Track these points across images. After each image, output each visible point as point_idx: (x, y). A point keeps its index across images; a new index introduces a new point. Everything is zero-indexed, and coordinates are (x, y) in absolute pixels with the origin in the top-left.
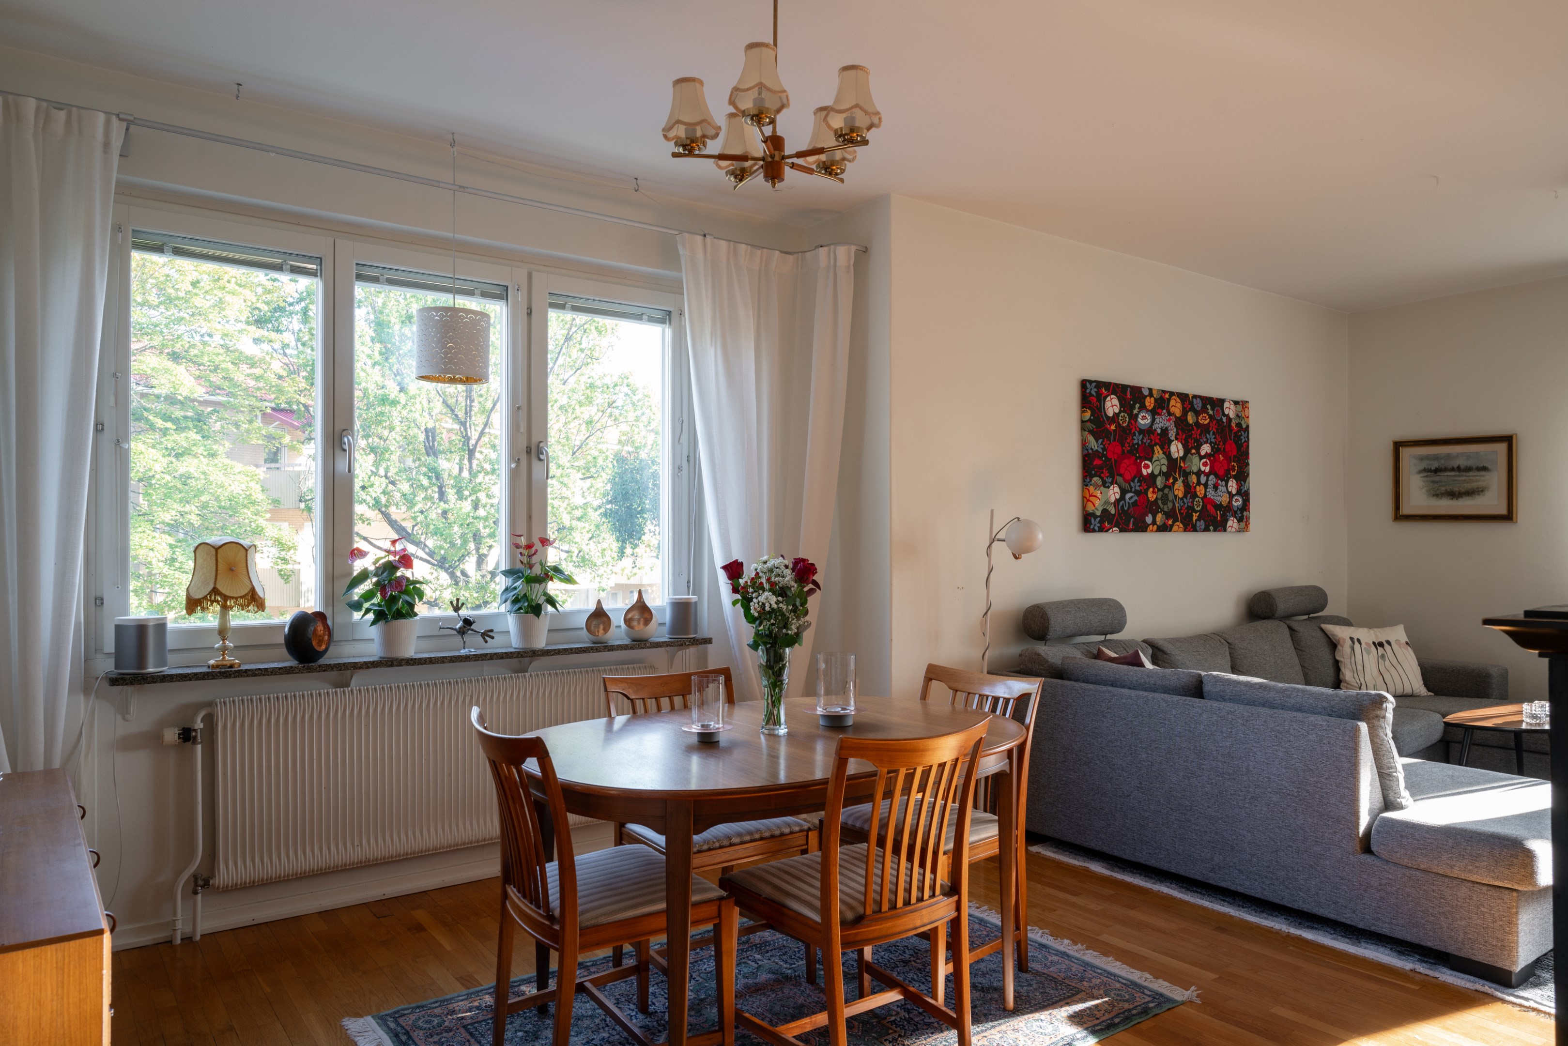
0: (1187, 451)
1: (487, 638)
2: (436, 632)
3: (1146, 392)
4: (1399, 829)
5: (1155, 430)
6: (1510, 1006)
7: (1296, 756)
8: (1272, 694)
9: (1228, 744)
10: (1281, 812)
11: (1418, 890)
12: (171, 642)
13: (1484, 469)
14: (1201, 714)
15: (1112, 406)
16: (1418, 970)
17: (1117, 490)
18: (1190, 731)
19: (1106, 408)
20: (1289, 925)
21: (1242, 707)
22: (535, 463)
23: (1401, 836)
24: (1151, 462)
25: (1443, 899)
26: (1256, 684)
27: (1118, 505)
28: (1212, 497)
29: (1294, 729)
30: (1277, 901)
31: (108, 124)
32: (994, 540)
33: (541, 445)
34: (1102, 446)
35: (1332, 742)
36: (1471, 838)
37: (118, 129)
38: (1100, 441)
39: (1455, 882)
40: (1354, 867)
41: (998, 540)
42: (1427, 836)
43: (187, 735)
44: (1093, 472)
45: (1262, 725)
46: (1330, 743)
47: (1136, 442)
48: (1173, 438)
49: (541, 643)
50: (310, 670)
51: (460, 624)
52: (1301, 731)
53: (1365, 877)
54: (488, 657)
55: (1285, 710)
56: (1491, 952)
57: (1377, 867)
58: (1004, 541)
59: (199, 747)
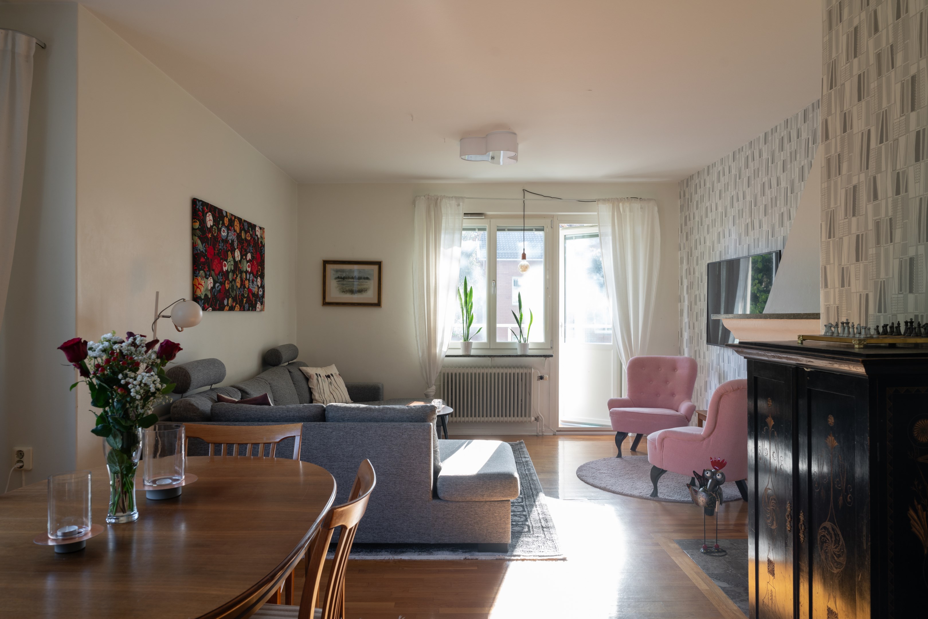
0: (242, 258)
3: (225, 214)
4: (454, 481)
5: (229, 241)
6: (515, 562)
7: (395, 450)
8: (376, 414)
9: (351, 449)
10: (386, 486)
11: (464, 513)
13: (367, 278)
14: (332, 432)
15: (209, 220)
16: (467, 558)
17: (212, 281)
18: (324, 445)
19: (207, 221)
20: (392, 554)
21: (359, 424)
23: (456, 485)
24: (227, 262)
25: (476, 514)
26: (364, 408)
27: (212, 291)
28: (251, 288)
29: (394, 433)
30: (383, 542)
32: (159, 317)
34: (205, 249)
35: (417, 437)
36: (490, 477)
38: (204, 244)
39: (482, 504)
40: (429, 509)
41: (163, 317)
42: (469, 481)
44: (200, 267)
45: (374, 433)
46: (415, 438)
47: (220, 247)
48: (236, 247)
52: (398, 433)
53: (435, 513)
55: (384, 422)
56: (499, 537)
57: (442, 505)
58: (169, 317)
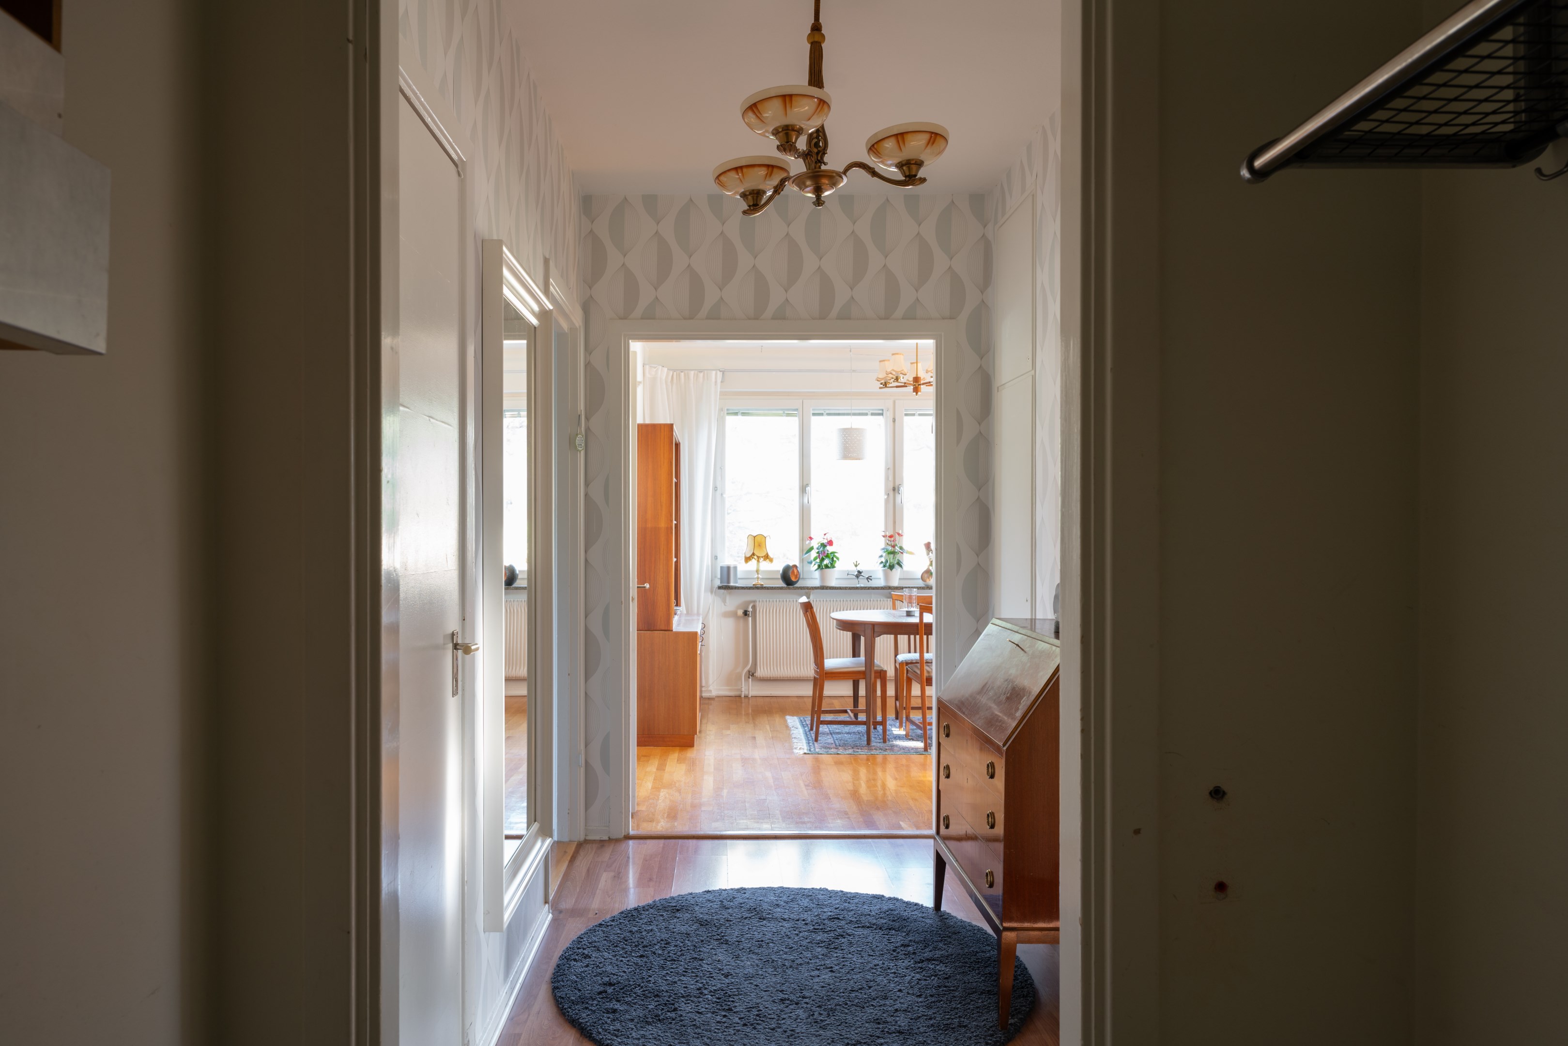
1: (869, 580)
2: (846, 577)
12: (739, 575)
22: (897, 495)
31: (716, 374)
33: (900, 486)
37: (720, 374)
43: (746, 613)
49: (895, 583)
50: (789, 589)
51: (856, 573)
54: (867, 588)
59: (750, 618)
